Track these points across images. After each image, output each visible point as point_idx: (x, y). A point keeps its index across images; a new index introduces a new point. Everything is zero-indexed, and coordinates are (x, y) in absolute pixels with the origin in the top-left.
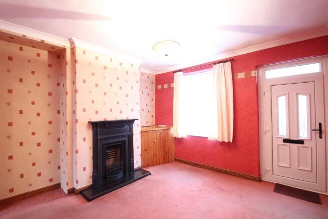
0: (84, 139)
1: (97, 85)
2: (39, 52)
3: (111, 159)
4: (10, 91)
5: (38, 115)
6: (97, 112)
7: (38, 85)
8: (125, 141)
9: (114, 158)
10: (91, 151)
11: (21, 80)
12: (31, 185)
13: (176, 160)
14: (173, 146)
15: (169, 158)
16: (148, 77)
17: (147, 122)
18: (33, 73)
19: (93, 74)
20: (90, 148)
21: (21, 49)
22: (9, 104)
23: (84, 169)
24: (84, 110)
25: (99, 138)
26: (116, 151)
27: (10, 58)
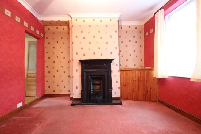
0: (77, 71)
1: (84, 38)
2: (63, 28)
3: (98, 87)
4: (54, 48)
5: (64, 58)
6: (84, 55)
7: (64, 43)
8: (104, 75)
9: (99, 87)
10: (81, 78)
11: (57, 42)
12: (61, 91)
13: (159, 101)
14: (156, 87)
15: (150, 97)
16: (136, 28)
17: (135, 65)
18: (62, 38)
19: (82, 32)
20: (80, 76)
21: (57, 28)
22: (53, 53)
23: (77, 88)
24: (77, 53)
25: (84, 70)
26: (100, 82)
27: (54, 33)
